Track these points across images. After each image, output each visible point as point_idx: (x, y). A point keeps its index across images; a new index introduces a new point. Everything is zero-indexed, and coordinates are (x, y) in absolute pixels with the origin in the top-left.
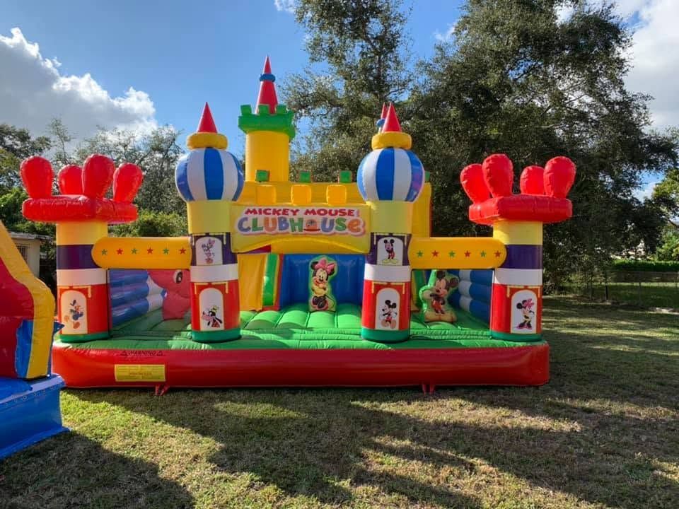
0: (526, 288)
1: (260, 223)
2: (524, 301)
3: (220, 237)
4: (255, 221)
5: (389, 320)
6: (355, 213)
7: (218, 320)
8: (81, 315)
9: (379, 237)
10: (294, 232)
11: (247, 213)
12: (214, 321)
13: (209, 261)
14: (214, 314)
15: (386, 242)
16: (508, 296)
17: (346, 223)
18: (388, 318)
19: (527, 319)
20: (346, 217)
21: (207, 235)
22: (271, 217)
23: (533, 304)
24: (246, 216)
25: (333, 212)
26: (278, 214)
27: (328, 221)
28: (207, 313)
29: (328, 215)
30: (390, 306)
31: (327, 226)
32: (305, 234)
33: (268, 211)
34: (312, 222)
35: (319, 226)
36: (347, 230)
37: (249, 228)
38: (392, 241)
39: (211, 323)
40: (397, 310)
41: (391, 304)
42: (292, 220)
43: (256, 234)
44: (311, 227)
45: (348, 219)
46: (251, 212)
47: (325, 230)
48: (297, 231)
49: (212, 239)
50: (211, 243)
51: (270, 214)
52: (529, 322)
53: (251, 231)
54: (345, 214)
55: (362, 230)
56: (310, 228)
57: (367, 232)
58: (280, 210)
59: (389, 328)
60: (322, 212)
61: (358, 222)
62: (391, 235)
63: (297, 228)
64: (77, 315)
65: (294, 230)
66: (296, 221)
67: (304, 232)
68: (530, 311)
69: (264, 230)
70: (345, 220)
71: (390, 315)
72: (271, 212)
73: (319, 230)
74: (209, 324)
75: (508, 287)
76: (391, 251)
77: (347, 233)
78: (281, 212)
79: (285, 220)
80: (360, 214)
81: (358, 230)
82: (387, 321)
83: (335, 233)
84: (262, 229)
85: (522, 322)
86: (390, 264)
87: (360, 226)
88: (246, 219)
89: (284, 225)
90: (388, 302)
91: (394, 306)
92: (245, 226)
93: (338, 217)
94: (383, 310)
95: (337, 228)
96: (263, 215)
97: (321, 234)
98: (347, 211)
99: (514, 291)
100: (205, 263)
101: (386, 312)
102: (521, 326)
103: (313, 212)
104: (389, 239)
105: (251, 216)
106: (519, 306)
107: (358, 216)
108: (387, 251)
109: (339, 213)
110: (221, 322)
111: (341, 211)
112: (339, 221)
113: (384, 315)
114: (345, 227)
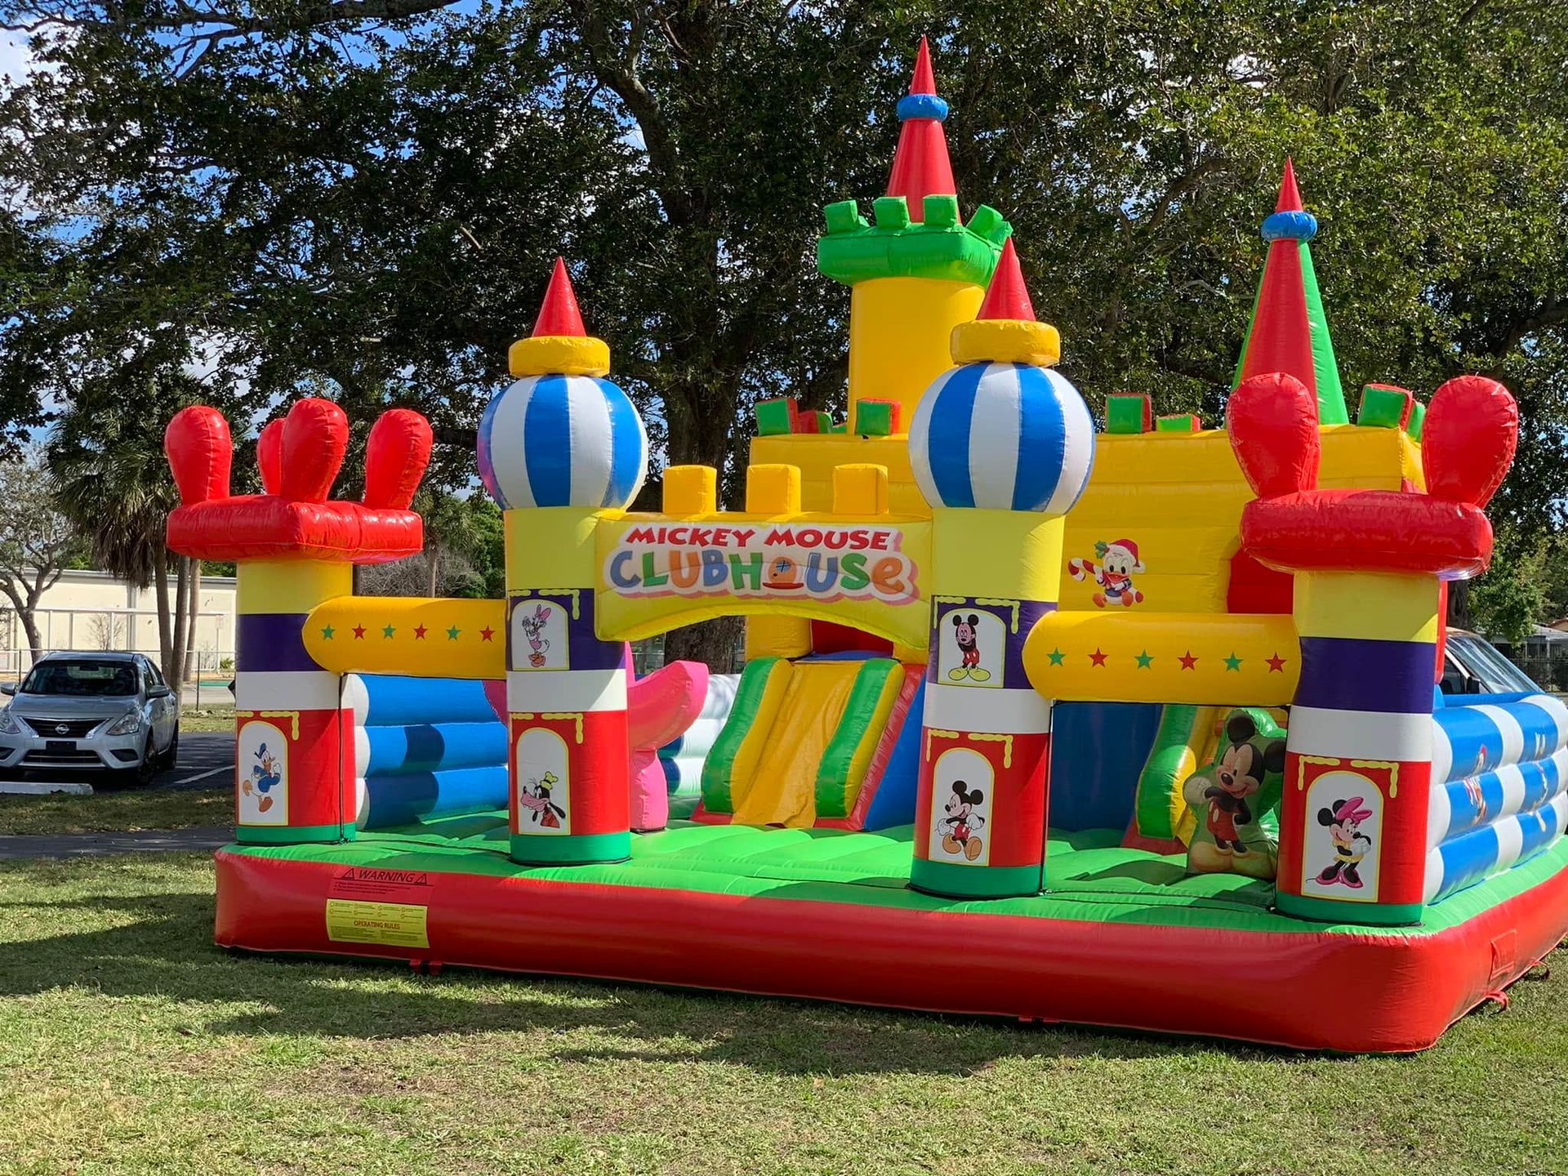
0: (1345, 765)
1: (662, 567)
2: (1339, 804)
3: (564, 601)
4: (649, 559)
5: (961, 837)
6: (889, 542)
7: (557, 809)
8: (276, 780)
9: (944, 608)
10: (741, 592)
11: (630, 540)
12: (547, 810)
13: (537, 659)
14: (545, 793)
15: (957, 621)
16: (1301, 786)
17: (868, 569)
18: (958, 829)
19: (1344, 858)
20: (867, 552)
21: (535, 594)
22: (685, 549)
23: (1367, 813)
24: (628, 547)
25: (836, 539)
26: (704, 543)
27: (824, 564)
28: (531, 789)
29: (821, 548)
30: (965, 799)
31: (822, 576)
32: (769, 597)
33: (679, 536)
34: (784, 564)
35: (801, 575)
36: (871, 588)
37: (634, 581)
39: (540, 817)
40: (985, 809)
41: (968, 792)
42: (735, 559)
43: (650, 595)
44: (782, 579)
45: (872, 556)
46: (641, 538)
48: (748, 590)
49: (545, 604)
50: (542, 615)
51: (682, 542)
52: (1354, 865)
53: (639, 588)
54: (864, 543)
55: (909, 588)
56: (777, 580)
57: (922, 595)
58: (709, 532)
59: (960, 858)
60: (809, 538)
61: (897, 565)
62: (970, 603)
63: (747, 578)
64: (267, 781)
65: (739, 585)
66: (746, 561)
67: (765, 591)
68: (1357, 836)
69: (670, 585)
70: (863, 561)
71: (963, 822)
72: (687, 536)
73: (802, 585)
74: (534, 818)
75: (1302, 760)
76: (969, 648)
77: (870, 597)
78: (709, 538)
79: (719, 555)
80: (902, 545)
81: (899, 588)
82: (954, 839)
83: (839, 597)
84: (663, 581)
85: (1333, 864)
86: (968, 681)
87: (903, 577)
88: (627, 555)
89: (715, 572)
90: (959, 787)
91: (977, 797)
92: (626, 572)
93: (846, 550)
94: (948, 808)
95: (846, 583)
96: (668, 545)
97: (805, 597)
98: (870, 537)
99: (1314, 771)
100: (528, 663)
101: (955, 813)
102: (1329, 876)
103: (787, 538)
104: (965, 614)
105: (640, 548)
106: (1325, 818)
107: (897, 549)
108: (960, 645)
109: (850, 542)
110: (562, 815)
111: (855, 536)
112: (849, 562)
113: (949, 821)
114: (865, 579)
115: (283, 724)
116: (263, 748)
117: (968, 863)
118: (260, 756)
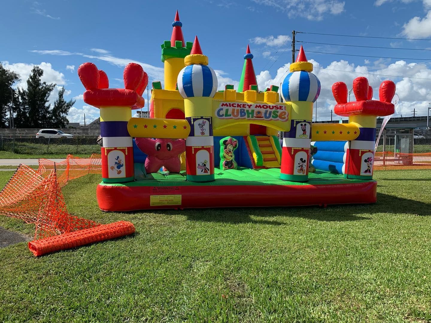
0: (369, 151)
1: (230, 112)
2: (368, 158)
3: (208, 119)
4: (227, 110)
5: (302, 170)
6: (283, 108)
7: (207, 169)
8: (122, 166)
9: (298, 123)
10: (249, 118)
11: (223, 105)
12: (205, 169)
13: (203, 133)
14: (205, 165)
15: (302, 125)
16: (360, 155)
17: (278, 114)
18: (301, 168)
19: (369, 168)
20: (279, 110)
21: (202, 118)
22: (236, 108)
23: (372, 160)
24: (222, 107)
25: (271, 107)
26: (240, 107)
27: (268, 113)
28: (201, 164)
29: (268, 109)
30: (303, 162)
31: (268, 115)
32: (255, 119)
33: (234, 105)
34: (259, 112)
35: (263, 115)
36: (278, 118)
37: (223, 115)
38: (305, 125)
39: (203, 171)
40: (305, 164)
41: (303, 160)
42: (248, 111)
43: (226, 119)
44: (259, 115)
45: (280, 111)
46: (225, 105)
47: (266, 117)
48: (250, 118)
49: (204, 120)
50: (204, 123)
51: (236, 107)
52: (370, 169)
53: (224, 117)
54: (278, 108)
55: (287, 118)
56: (258, 116)
57: (289, 120)
58: (241, 105)
59: (301, 174)
60: (265, 107)
61: (285, 113)
62: (305, 121)
63: (251, 115)
64: (119, 166)
65: (248, 117)
66: (250, 111)
67: (254, 118)
68: (371, 164)
69: (232, 116)
70: (278, 112)
71: (302, 166)
72: (236, 105)
73: (263, 117)
74: (202, 171)
75: (360, 151)
76: (304, 131)
77: (278, 120)
78: (242, 106)
79: (244, 110)
80: (286, 109)
81: (284, 118)
82: (300, 170)
83: (271, 120)
84: (230, 115)
85: (367, 169)
86: (304, 137)
87: (286, 116)
88: (222, 109)
89: (243, 114)
90: (301, 159)
91: (305, 161)
92: (221, 113)
93: (274, 110)
94: (299, 164)
95: (273, 117)
96: (232, 107)
97: (263, 120)
98: (279, 107)
99: (363, 153)
100: (200, 134)
101: (300, 165)
102: (366, 171)
103: (260, 106)
104: (304, 123)
105: (225, 108)
106: (366, 161)
107: (285, 110)
108: (302, 130)
109: (274, 108)
110: (209, 170)
111: (275, 106)
112: (274, 112)
113: (299, 167)
114: (277, 116)
115: (123, 151)
116: (118, 157)
117: (303, 175)
118: (117, 160)
